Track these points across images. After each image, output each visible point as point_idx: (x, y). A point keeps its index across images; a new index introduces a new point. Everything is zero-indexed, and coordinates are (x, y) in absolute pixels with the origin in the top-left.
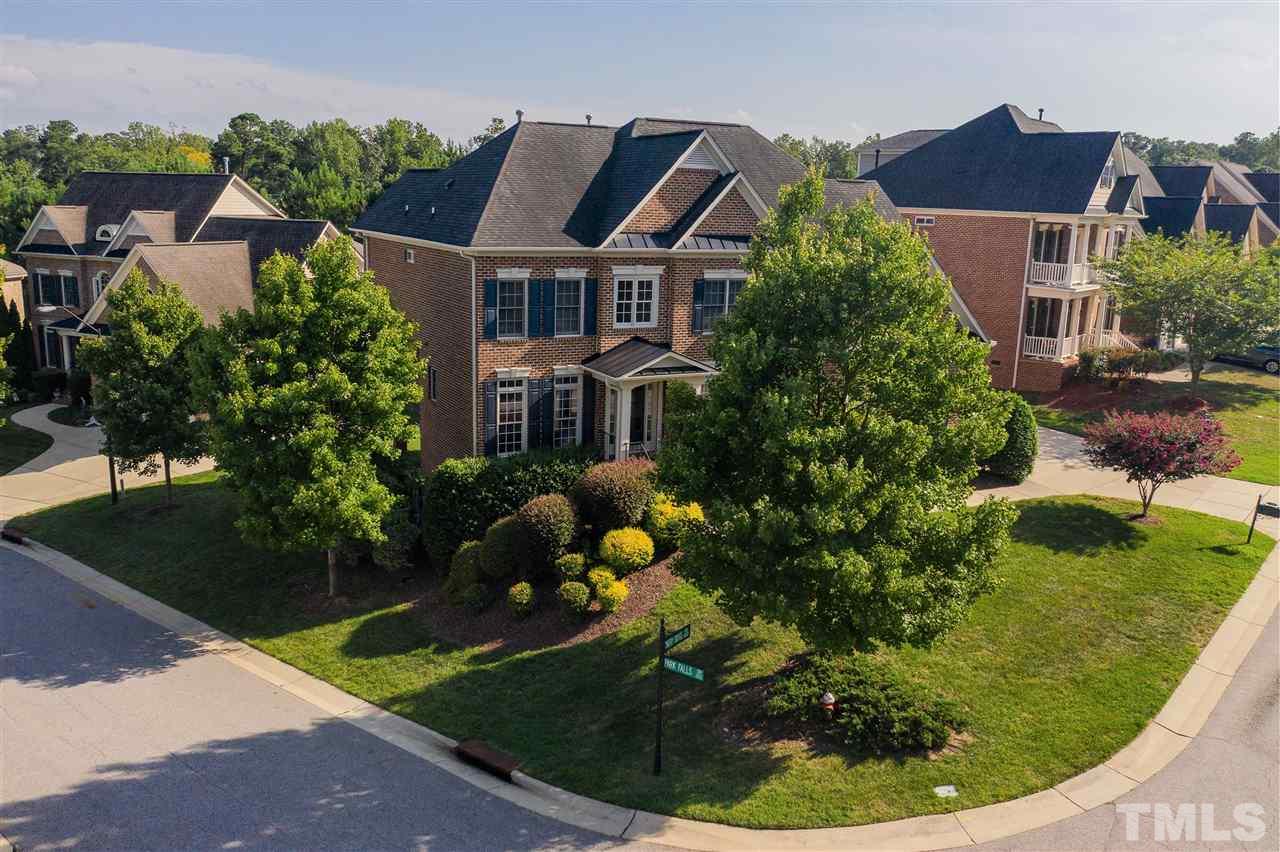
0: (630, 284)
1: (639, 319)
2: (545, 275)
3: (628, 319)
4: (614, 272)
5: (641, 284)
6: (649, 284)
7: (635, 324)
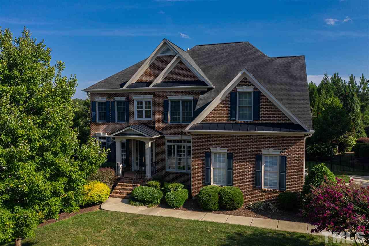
0: (141, 103)
1: (146, 116)
2: (111, 99)
3: (142, 116)
4: (133, 98)
5: (146, 103)
6: (150, 103)
7: (144, 118)
